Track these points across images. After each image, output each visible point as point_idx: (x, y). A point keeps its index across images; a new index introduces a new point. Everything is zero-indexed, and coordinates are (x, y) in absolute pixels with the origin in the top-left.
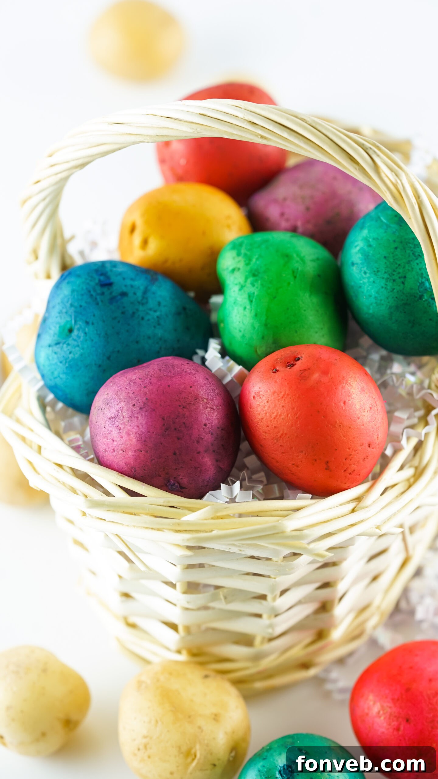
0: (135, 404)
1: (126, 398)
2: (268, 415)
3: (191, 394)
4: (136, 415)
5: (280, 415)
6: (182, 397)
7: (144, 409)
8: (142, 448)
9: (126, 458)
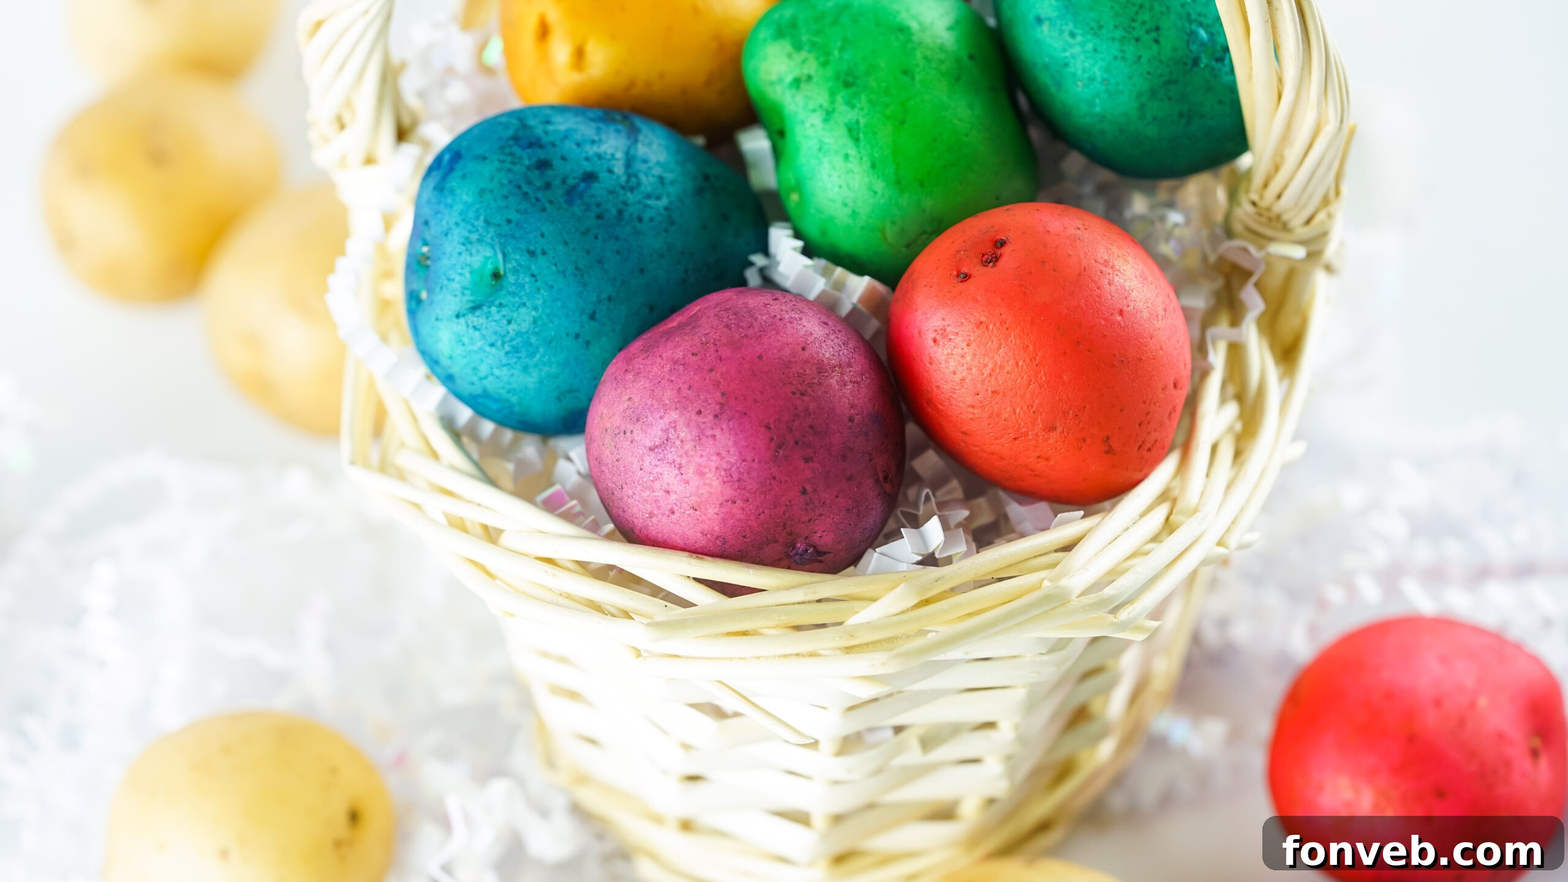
0: (702, 410)
1: (676, 400)
2: (974, 370)
3: (808, 364)
4: (710, 432)
5: (1002, 368)
6: (794, 374)
7: (725, 416)
8: (735, 496)
9: (703, 522)
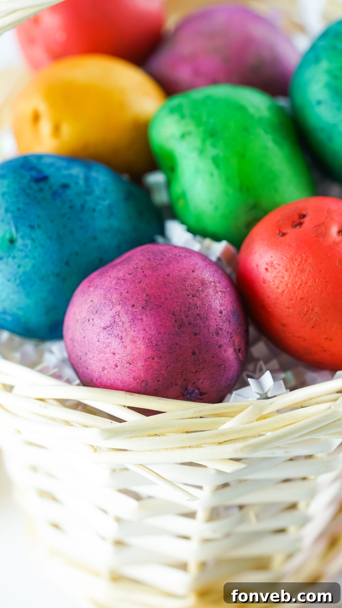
0: (135, 304)
1: (120, 299)
2: (289, 285)
3: (196, 280)
4: (140, 317)
5: (306, 283)
6: (188, 285)
7: (148, 308)
8: (154, 355)
9: (135, 371)
